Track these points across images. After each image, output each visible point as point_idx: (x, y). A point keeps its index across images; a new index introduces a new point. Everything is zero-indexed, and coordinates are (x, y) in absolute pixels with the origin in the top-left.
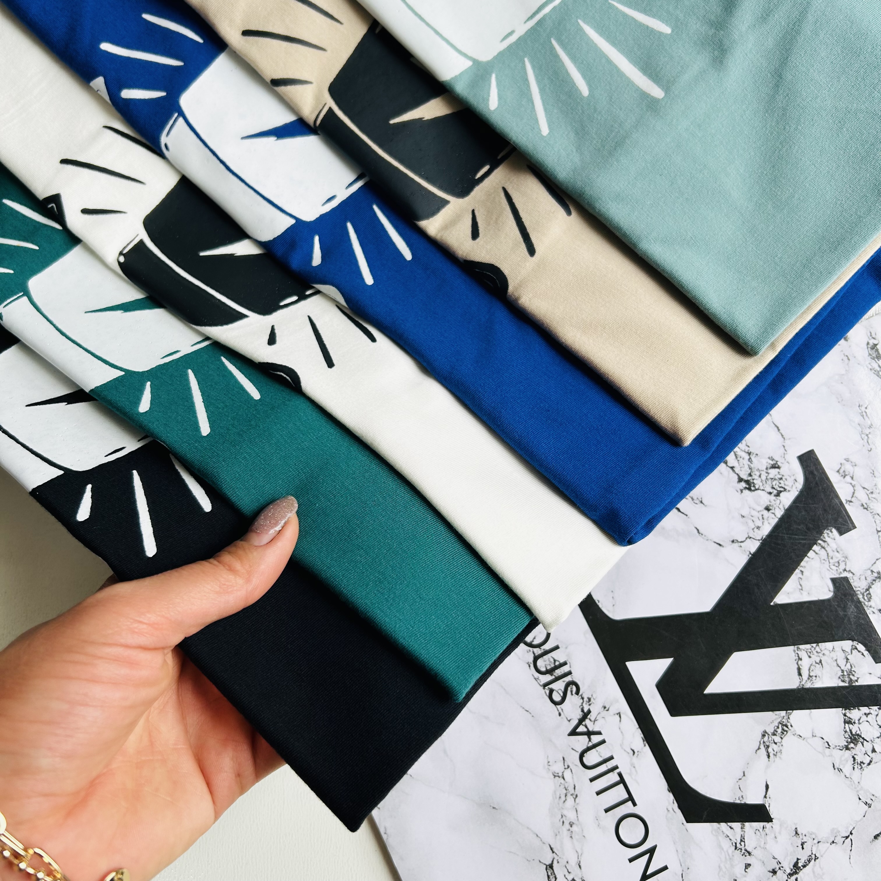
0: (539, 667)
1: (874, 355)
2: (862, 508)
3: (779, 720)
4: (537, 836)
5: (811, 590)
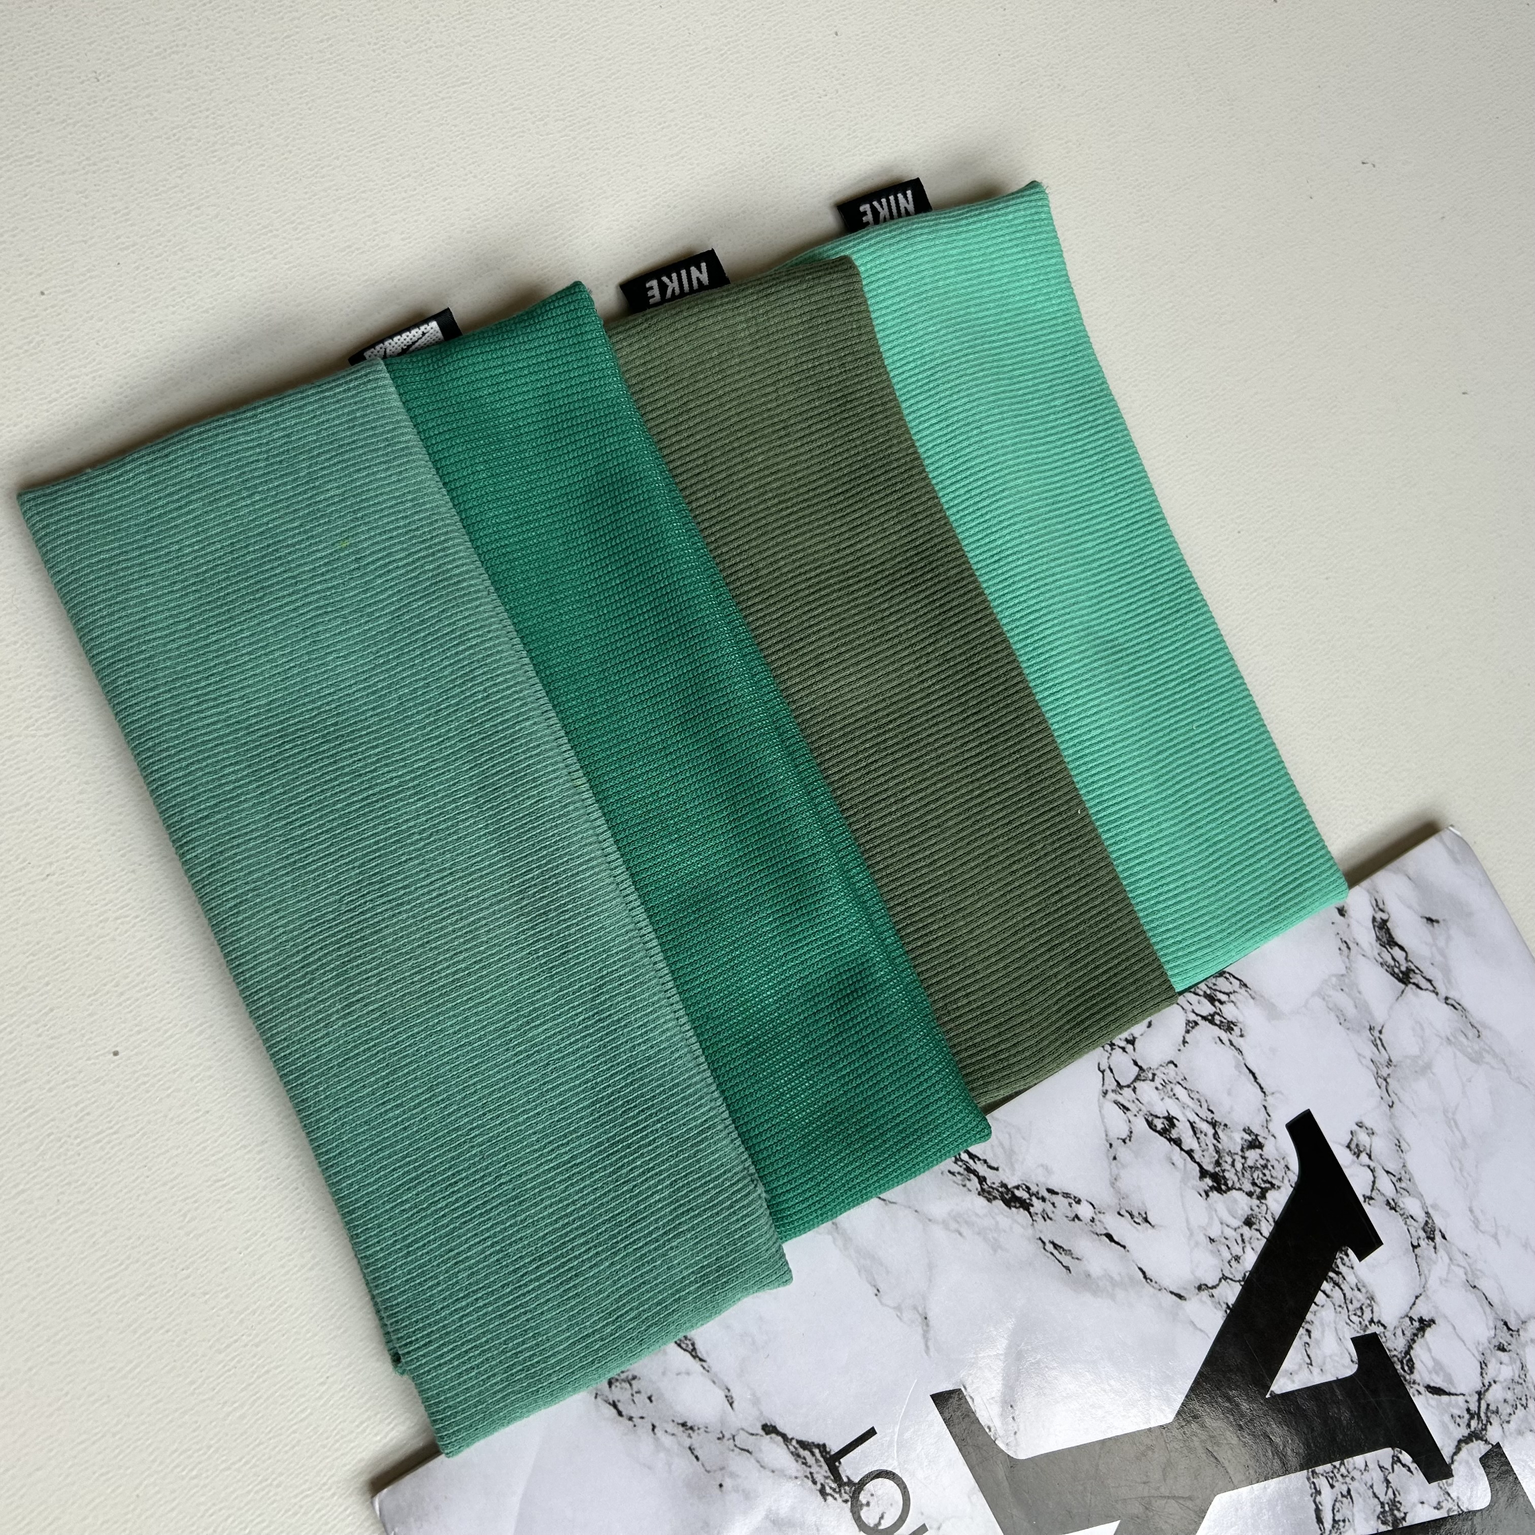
1: (1384, 940)
2: (1388, 1208)
5: (1324, 1363)
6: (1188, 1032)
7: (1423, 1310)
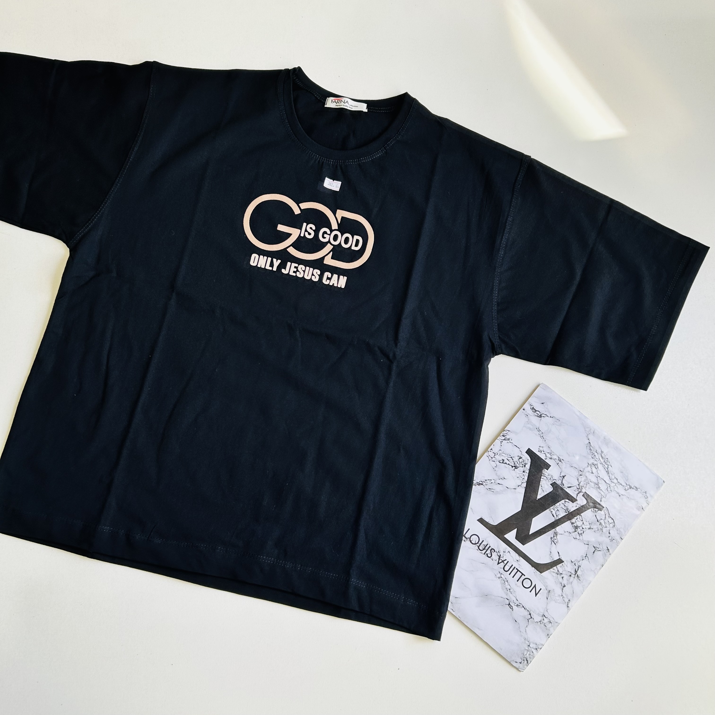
0: (481, 549)
1: (534, 411)
2: (550, 459)
3: (554, 532)
4: (502, 597)
5: (546, 490)
6: (501, 443)
7: (563, 474)
